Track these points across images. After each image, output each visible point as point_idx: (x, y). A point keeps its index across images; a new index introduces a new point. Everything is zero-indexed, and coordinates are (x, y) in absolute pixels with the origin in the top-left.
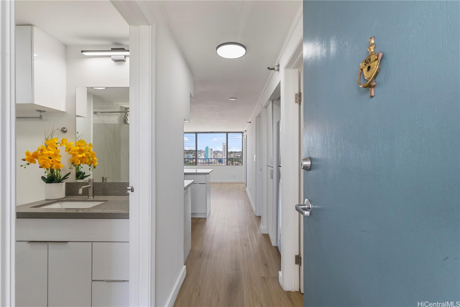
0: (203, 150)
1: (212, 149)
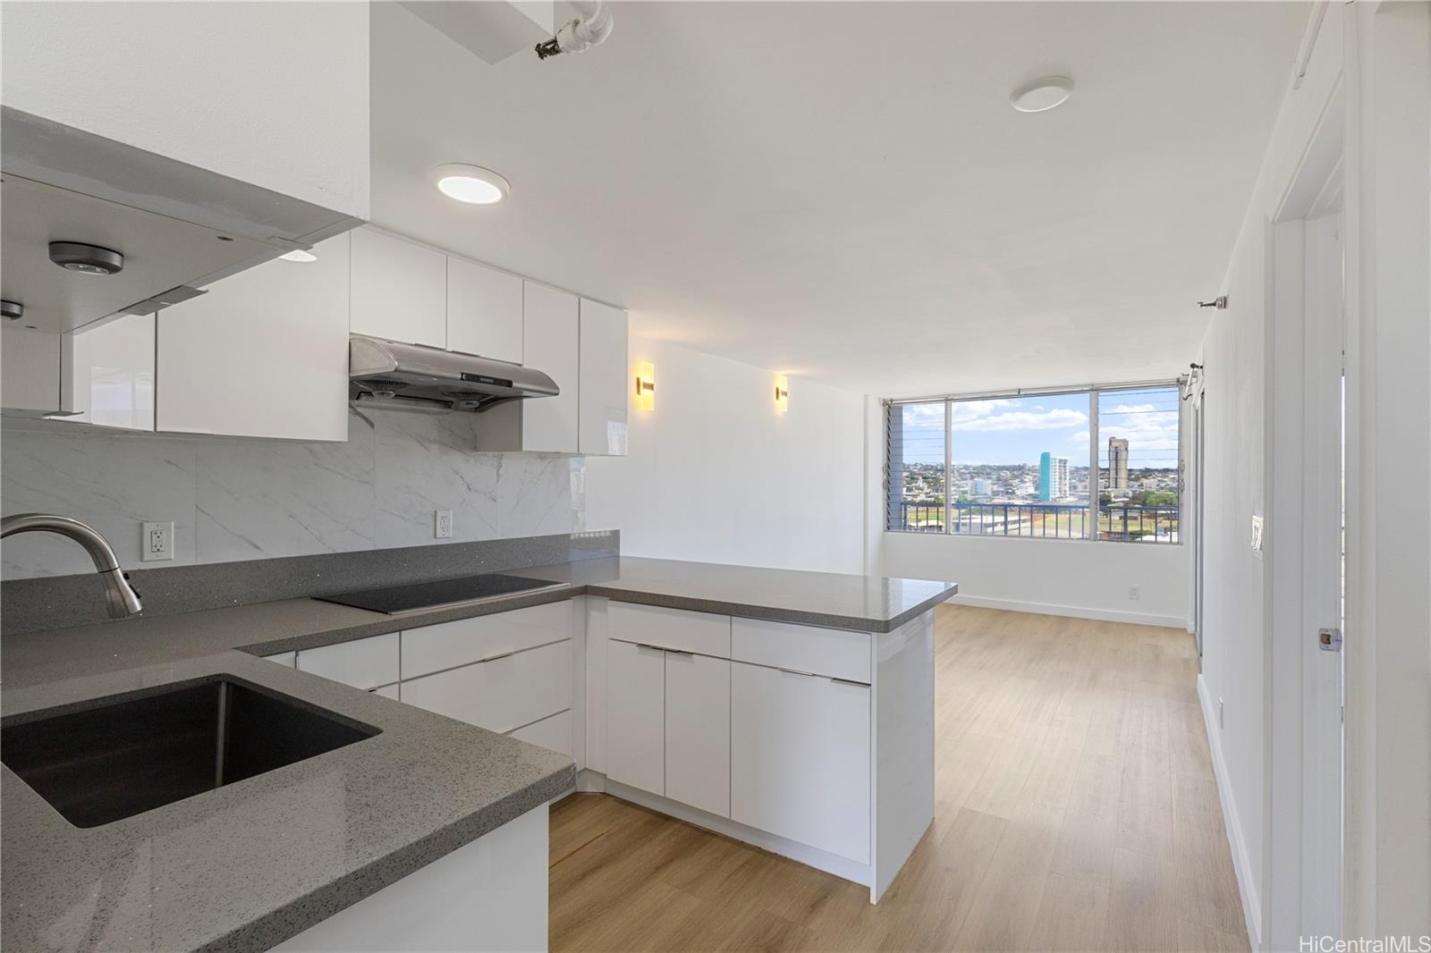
0: (1030, 465)
1: (1065, 461)
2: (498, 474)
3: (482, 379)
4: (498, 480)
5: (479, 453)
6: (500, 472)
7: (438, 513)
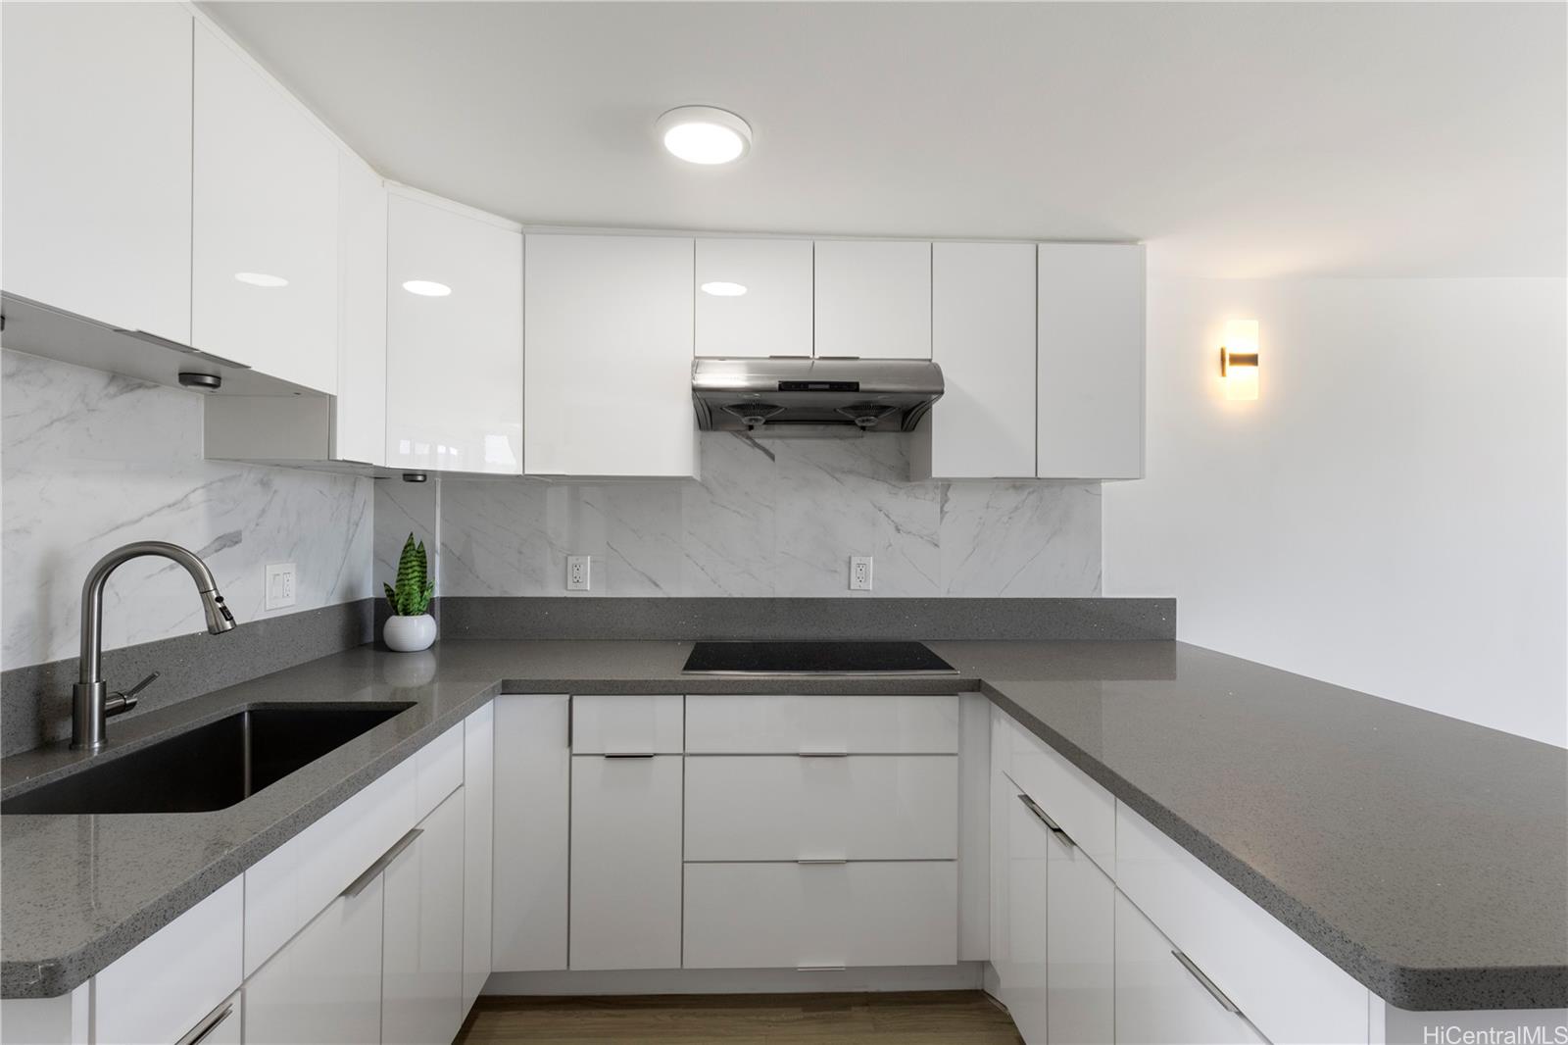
2: (942, 511)
3: (810, 386)
4: (942, 519)
5: (913, 484)
6: (945, 509)
7: (853, 559)
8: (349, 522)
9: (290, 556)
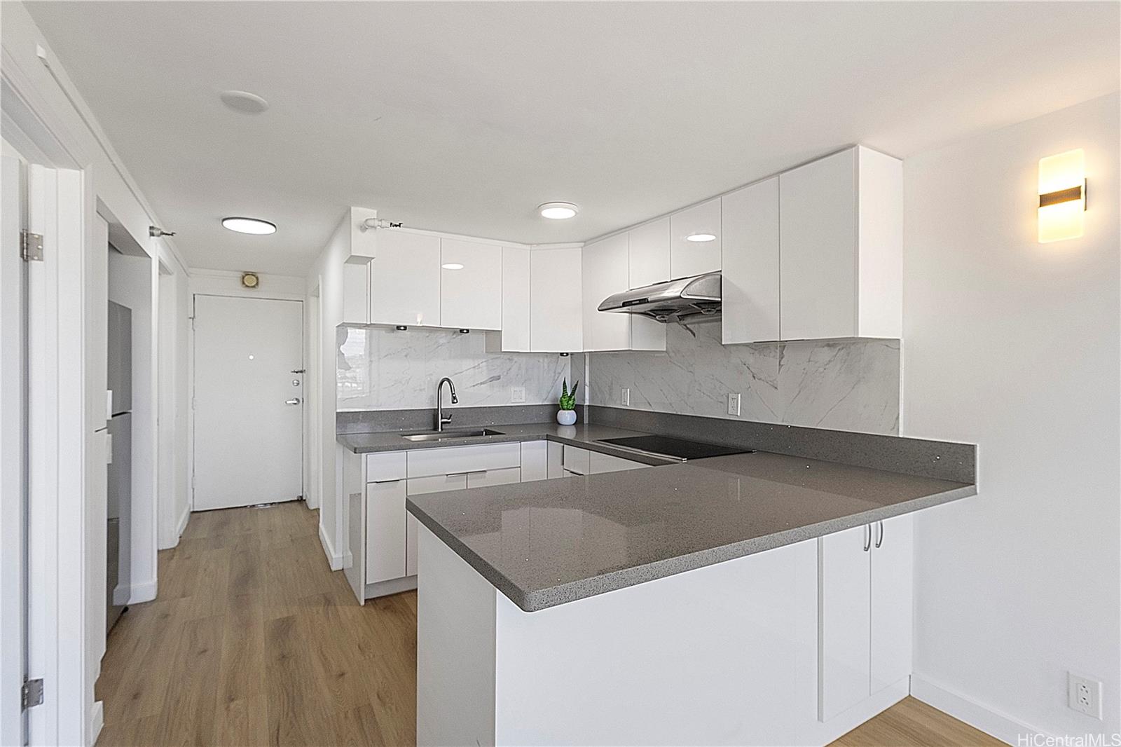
2: (780, 364)
4: (780, 369)
7: (730, 395)
8: (555, 372)
9: (523, 384)
